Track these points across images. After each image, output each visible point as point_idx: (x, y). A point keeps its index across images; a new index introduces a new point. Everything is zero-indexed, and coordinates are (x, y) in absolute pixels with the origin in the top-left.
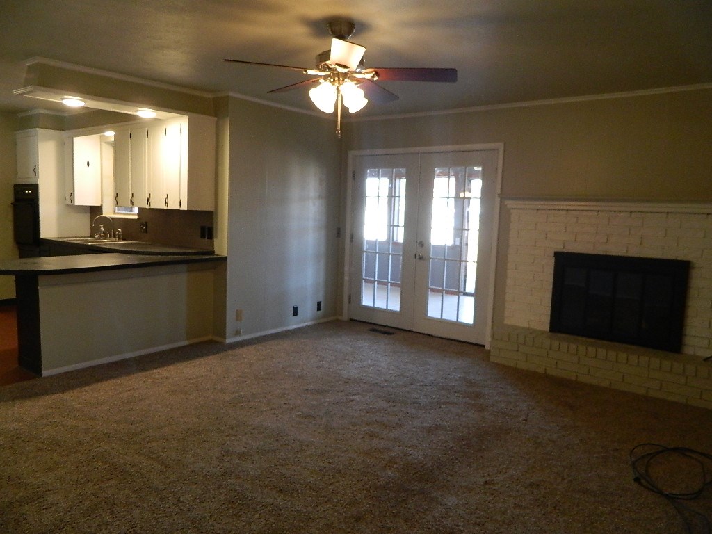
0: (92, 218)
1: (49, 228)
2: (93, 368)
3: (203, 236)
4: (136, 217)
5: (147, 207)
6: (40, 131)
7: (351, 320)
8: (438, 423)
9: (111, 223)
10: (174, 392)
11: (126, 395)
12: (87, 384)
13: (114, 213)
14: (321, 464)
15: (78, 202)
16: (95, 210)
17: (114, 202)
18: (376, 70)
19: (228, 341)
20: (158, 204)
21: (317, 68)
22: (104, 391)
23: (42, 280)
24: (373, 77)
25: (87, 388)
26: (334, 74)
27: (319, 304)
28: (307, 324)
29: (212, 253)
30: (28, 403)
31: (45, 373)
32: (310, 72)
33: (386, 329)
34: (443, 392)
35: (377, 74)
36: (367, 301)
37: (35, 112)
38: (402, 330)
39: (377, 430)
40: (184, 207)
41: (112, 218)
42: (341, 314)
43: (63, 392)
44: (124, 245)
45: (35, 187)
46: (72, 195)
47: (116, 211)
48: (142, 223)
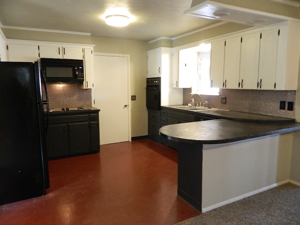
3: (283, 108)
4: (218, 94)
6: (162, 48)
9: (200, 98)
16: (187, 91)
37: (160, 39)
41: (201, 95)
45: (159, 79)
46: (177, 82)
48: (223, 98)
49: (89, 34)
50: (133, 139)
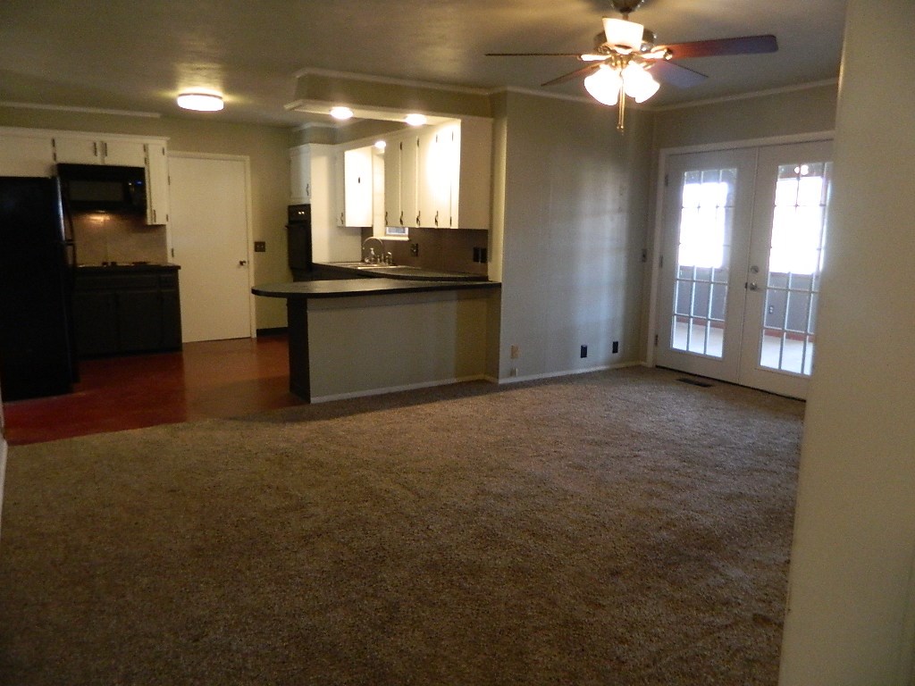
0: (363, 241)
1: (321, 253)
2: (358, 399)
3: (476, 259)
4: (407, 239)
5: (417, 226)
6: (313, 146)
7: (657, 366)
8: (743, 492)
9: (382, 246)
10: (436, 429)
11: (388, 427)
12: (351, 414)
13: (386, 235)
14: (584, 515)
15: (350, 223)
16: (366, 232)
17: (384, 222)
18: (669, 46)
19: (501, 382)
20: (428, 223)
21: (596, 51)
22: (367, 422)
23: (311, 303)
24: (665, 56)
25: (350, 417)
26: (615, 56)
27: (615, 345)
28: (598, 368)
29: (486, 279)
30: (297, 426)
31: (313, 400)
32: (586, 57)
33: (701, 380)
34: (761, 458)
35: (670, 51)
36: (678, 343)
37: (307, 126)
38: (724, 382)
39: (660, 490)
40: (455, 226)
41: (383, 241)
42: (645, 359)
43: (329, 419)
44: (393, 270)
45: (307, 208)
46: (343, 215)
47: (388, 233)
48: (413, 246)
49: (157, 115)
50: (259, 332)
